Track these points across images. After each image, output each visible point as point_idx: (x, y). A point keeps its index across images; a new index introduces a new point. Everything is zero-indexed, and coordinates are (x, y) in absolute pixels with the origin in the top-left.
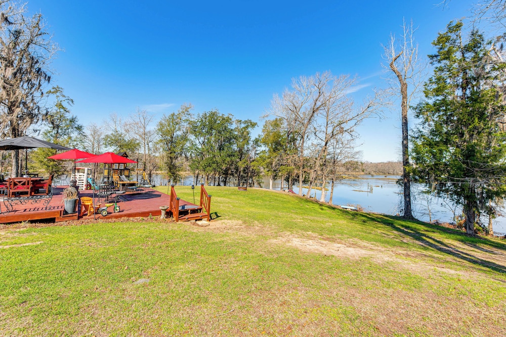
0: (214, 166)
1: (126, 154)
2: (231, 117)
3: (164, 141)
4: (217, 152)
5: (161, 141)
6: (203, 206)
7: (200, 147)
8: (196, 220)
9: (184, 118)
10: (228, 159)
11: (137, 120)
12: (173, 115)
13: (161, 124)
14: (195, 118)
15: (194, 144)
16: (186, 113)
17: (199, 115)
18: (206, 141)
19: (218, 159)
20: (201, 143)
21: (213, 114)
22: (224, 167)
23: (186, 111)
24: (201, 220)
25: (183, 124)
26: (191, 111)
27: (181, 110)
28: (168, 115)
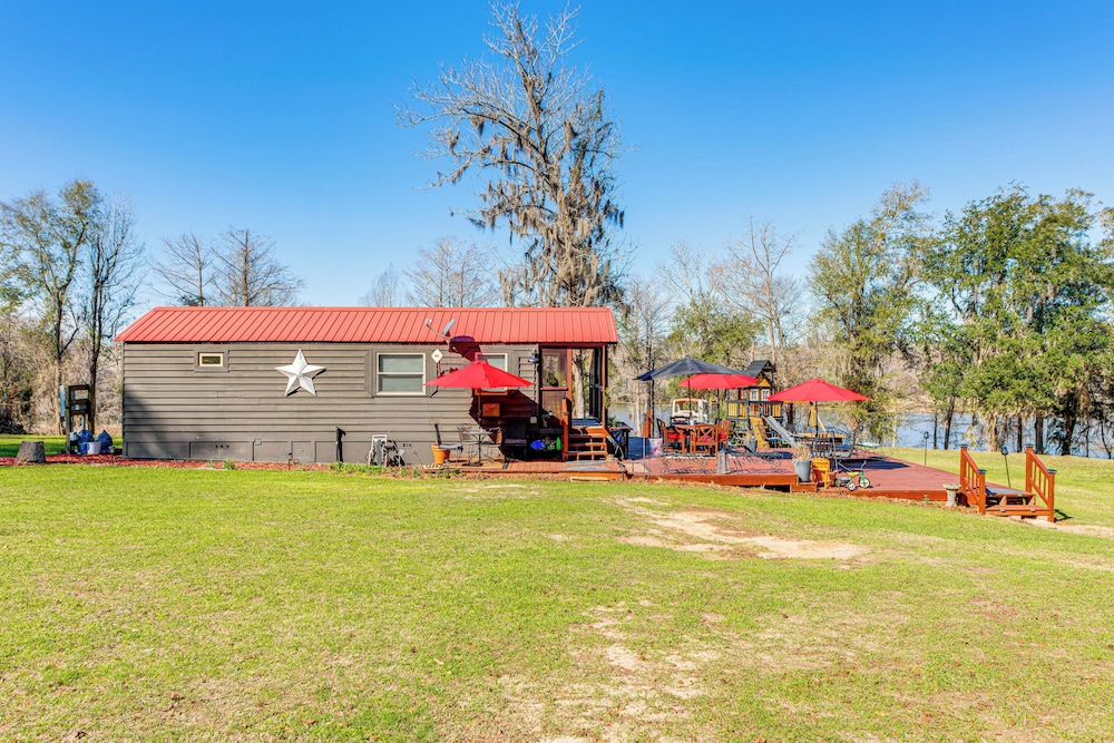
0: (1022, 385)
1: (770, 365)
2: (1079, 201)
3: (834, 311)
4: (1025, 337)
5: (826, 313)
6: (1034, 491)
7: (959, 322)
8: (1023, 517)
9: (895, 233)
10: (1078, 360)
11: (745, 253)
12: (859, 229)
13: (823, 262)
14: (937, 230)
15: (936, 313)
16: (900, 214)
17: (949, 218)
18: (982, 300)
19: (1036, 362)
20: (964, 307)
21: (1005, 209)
22: (1060, 389)
23: (901, 207)
24: (1033, 517)
25: (890, 251)
26: (917, 208)
27: (883, 208)
28: (841, 230)
